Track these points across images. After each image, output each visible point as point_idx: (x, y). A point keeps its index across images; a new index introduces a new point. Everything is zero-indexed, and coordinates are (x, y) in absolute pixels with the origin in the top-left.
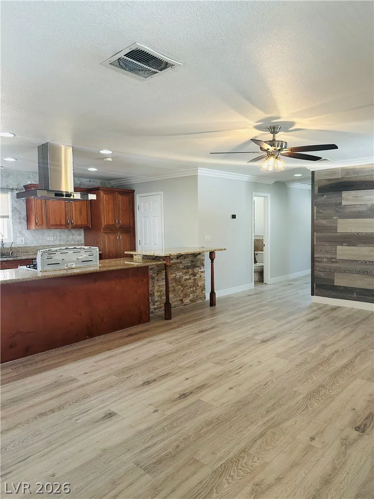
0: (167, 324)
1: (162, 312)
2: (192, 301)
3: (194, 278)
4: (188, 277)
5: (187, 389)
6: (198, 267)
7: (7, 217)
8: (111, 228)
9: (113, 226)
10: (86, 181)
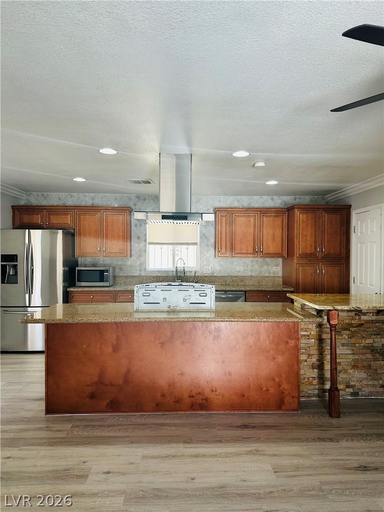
7: (196, 244)
8: (310, 258)
9: (312, 256)
10: (289, 200)
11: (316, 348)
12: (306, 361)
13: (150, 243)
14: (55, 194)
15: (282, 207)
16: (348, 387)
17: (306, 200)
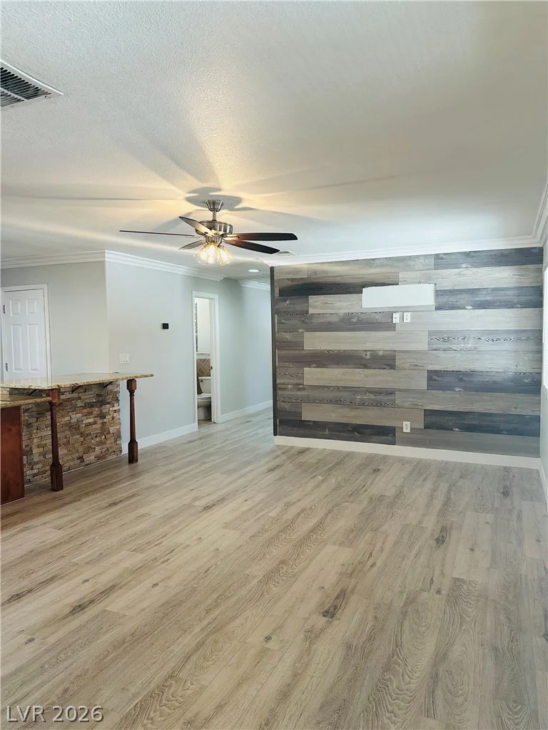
0: (55, 498)
1: (46, 479)
2: (98, 458)
3: (101, 421)
4: (91, 420)
5: (84, 598)
6: (109, 403)
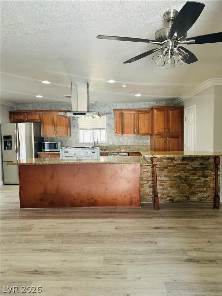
2: (200, 199)
3: (204, 179)
6: (211, 170)
7: (104, 129)
8: (162, 135)
9: (163, 134)
10: (154, 104)
11: (151, 177)
12: (146, 184)
13: (80, 129)
14: (31, 104)
15: (150, 108)
16: (168, 196)
17: (163, 104)
